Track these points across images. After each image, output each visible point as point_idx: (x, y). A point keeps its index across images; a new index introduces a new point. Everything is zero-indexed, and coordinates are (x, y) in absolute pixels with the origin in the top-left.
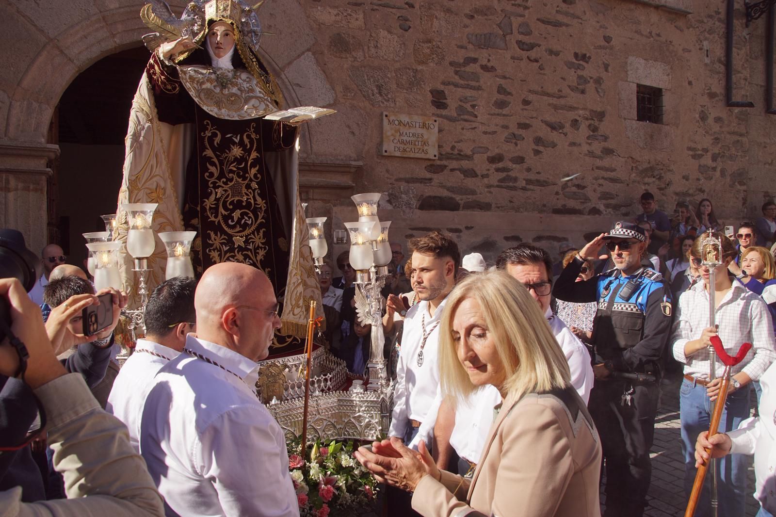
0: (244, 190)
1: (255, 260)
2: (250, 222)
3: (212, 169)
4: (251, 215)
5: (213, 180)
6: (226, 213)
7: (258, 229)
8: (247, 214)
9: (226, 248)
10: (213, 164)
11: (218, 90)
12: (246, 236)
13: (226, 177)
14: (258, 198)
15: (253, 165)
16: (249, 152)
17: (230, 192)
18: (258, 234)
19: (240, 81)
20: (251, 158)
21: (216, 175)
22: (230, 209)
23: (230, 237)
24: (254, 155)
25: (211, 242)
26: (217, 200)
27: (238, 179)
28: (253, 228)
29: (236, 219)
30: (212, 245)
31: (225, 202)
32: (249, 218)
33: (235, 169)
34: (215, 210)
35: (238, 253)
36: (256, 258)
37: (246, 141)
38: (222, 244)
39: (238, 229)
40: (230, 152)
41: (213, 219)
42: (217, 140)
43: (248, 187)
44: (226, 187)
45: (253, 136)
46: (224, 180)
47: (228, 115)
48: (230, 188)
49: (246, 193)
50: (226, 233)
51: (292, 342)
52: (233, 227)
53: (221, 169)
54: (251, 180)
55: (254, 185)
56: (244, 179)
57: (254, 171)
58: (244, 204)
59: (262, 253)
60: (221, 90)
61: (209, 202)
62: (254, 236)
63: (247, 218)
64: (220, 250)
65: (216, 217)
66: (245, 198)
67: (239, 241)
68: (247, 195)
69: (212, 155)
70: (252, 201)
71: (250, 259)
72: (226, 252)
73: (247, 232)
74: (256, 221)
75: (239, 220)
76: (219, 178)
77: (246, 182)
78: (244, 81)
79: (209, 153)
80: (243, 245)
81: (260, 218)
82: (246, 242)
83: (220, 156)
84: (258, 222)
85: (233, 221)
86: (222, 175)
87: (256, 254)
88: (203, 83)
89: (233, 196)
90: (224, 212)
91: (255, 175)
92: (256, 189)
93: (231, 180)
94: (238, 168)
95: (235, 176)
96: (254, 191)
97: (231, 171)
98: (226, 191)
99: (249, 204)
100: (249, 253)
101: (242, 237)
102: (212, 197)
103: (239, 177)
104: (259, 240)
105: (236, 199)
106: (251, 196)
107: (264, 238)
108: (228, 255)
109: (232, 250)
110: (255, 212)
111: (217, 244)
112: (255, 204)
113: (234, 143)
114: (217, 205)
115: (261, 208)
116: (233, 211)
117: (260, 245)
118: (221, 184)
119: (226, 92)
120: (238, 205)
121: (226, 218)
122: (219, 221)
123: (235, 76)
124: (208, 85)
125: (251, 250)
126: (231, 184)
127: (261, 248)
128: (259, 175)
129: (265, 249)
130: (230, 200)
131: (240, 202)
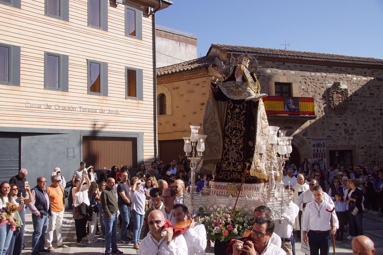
0: (238, 124)
1: (238, 148)
2: (238, 135)
3: (229, 116)
4: (239, 132)
5: (229, 120)
6: (231, 131)
7: (241, 138)
8: (238, 132)
9: (229, 143)
10: (229, 115)
11: (235, 89)
12: (237, 140)
13: (232, 119)
14: (242, 126)
15: (243, 115)
16: (242, 110)
17: (233, 124)
18: (241, 139)
19: (243, 86)
20: (243, 112)
21: (230, 119)
22: (232, 130)
23: (231, 139)
24: (244, 111)
25: (225, 141)
26: (229, 127)
27: (236, 120)
28: (239, 137)
29: (234, 134)
30: (226, 142)
31: (231, 128)
32: (239, 133)
33: (236, 116)
34: (228, 130)
35: (233, 145)
36: (239, 147)
37: (241, 106)
38: (228, 141)
39: (234, 137)
40: (235, 110)
41: (227, 133)
42: (232, 106)
43: (240, 123)
44: (232, 123)
45: (245, 105)
46: (232, 120)
47: (236, 98)
48: (233, 123)
49: (238, 125)
50: (230, 138)
51: (248, 179)
52: (232, 136)
53: (232, 116)
54: (241, 120)
55: (242, 122)
56: (239, 120)
57: (243, 117)
58: (237, 128)
59: (241, 146)
60: (236, 90)
61: (227, 128)
62: (239, 139)
63: (237, 133)
64: (227, 144)
65: (228, 133)
66: (238, 127)
67: (234, 141)
68: (239, 125)
69: (230, 112)
70: (240, 128)
71: (237, 147)
72: (229, 145)
73: (237, 138)
74: (240, 135)
75: (235, 134)
76: (230, 120)
77: (239, 121)
78: (245, 85)
79: (229, 111)
80: (235, 142)
81: (242, 133)
82: (236, 142)
83: (232, 112)
84: (242, 135)
85: (233, 134)
86: (231, 118)
87: (239, 146)
88: (230, 87)
89: (234, 125)
90: (230, 131)
91: (243, 119)
92: (242, 123)
93: (234, 120)
94: (237, 116)
95: (235, 119)
96: (241, 124)
97: (235, 117)
98: (232, 124)
99: (239, 128)
100: (237, 146)
101: (235, 140)
102: (228, 126)
103: (237, 119)
104: (241, 141)
105: (235, 126)
106: (240, 126)
107: (243, 141)
108: (230, 146)
109: (231, 144)
110: (241, 132)
111: (227, 142)
112: (241, 129)
113: (237, 108)
114: (229, 128)
115: (243, 130)
116: (233, 131)
117: (241, 143)
118: (231, 121)
119: (237, 90)
120: (235, 129)
121: (231, 133)
122: (228, 134)
123: (242, 84)
124: (232, 88)
125: (237, 144)
126: (234, 122)
127: (241, 144)
128: (245, 119)
129: (243, 144)
130: (233, 127)
131: (236, 128)
